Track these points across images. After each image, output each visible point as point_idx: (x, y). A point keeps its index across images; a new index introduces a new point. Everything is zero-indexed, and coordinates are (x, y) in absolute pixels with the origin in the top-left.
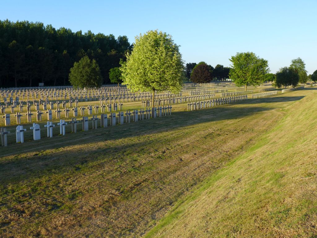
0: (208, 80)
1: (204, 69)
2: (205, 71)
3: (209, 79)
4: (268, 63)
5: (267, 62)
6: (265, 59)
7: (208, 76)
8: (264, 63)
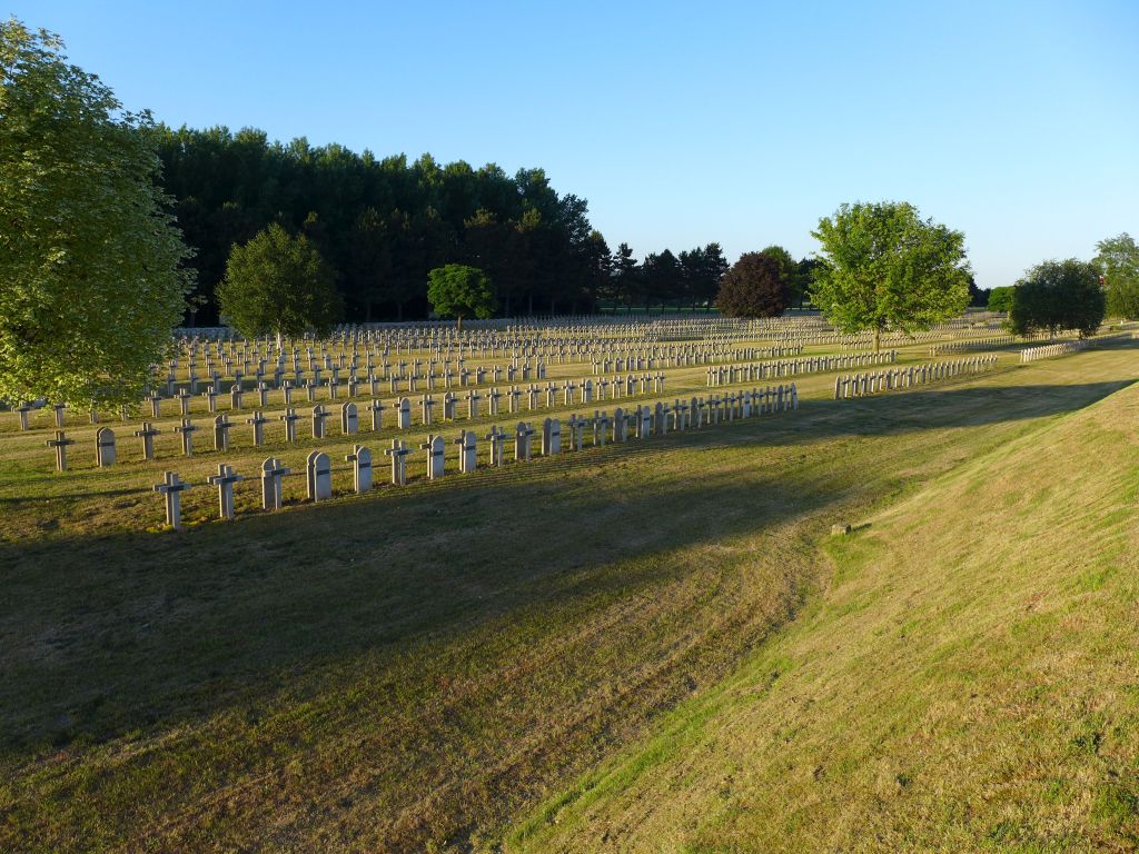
0: (771, 309)
1: (761, 271)
2: (764, 275)
3: (775, 304)
4: (966, 245)
5: (959, 238)
6: (951, 228)
7: (771, 294)
8: (948, 243)
